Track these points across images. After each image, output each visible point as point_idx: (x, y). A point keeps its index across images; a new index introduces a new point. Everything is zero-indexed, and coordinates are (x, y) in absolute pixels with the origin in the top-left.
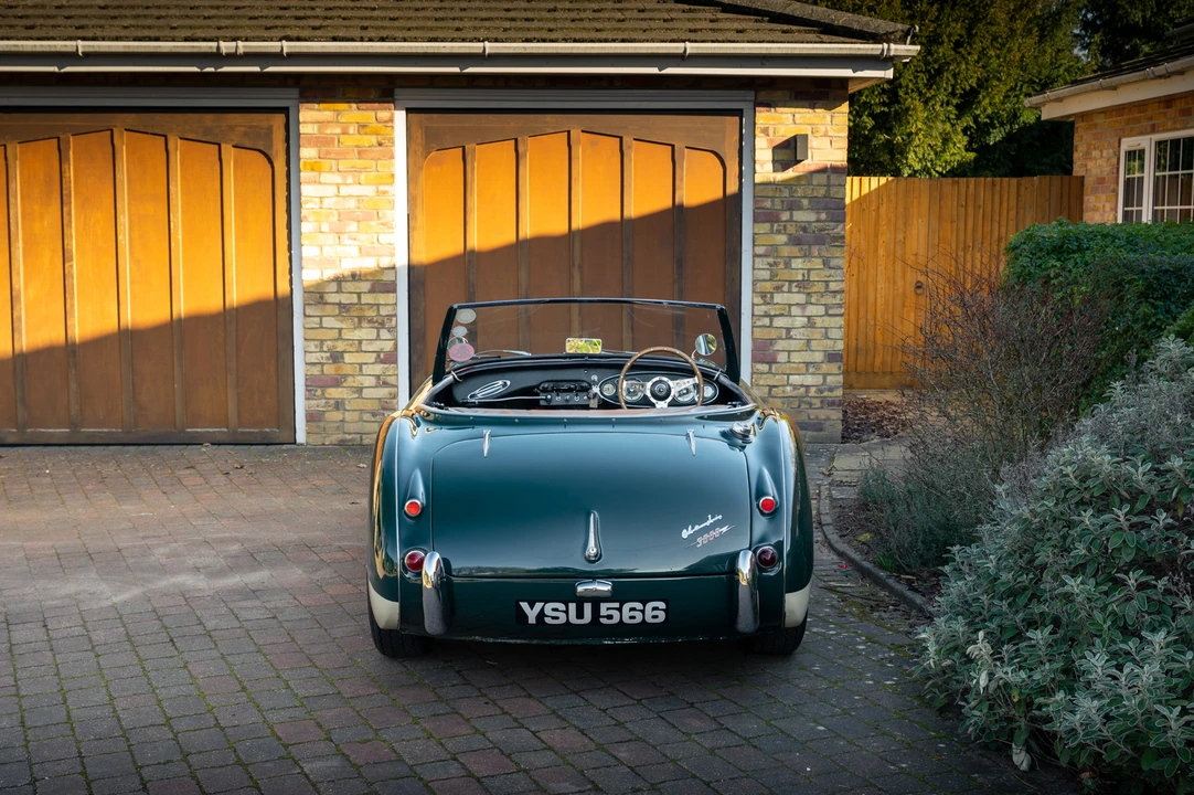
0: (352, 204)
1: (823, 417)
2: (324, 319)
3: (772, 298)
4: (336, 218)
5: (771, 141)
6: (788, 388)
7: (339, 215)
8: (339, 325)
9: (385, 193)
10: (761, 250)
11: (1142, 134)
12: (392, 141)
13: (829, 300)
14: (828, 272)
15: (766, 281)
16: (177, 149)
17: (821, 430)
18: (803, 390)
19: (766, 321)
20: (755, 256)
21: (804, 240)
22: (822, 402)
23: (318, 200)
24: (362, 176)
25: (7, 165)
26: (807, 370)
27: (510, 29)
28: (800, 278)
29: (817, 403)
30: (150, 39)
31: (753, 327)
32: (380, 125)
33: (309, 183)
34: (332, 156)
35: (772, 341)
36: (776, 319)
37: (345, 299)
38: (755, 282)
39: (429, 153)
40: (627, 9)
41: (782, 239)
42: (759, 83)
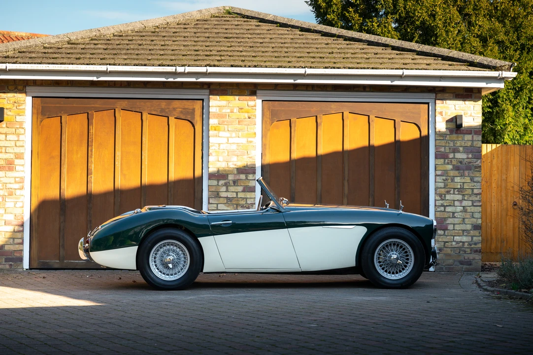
0: (234, 147)
1: (472, 258)
2: (219, 205)
3: (445, 197)
4: (226, 154)
5: (444, 118)
6: (454, 243)
7: (228, 153)
8: (226, 208)
9: (251, 142)
10: (439, 173)
12: (255, 116)
13: (474, 198)
14: (473, 184)
15: (442, 188)
16: (147, 119)
17: (471, 265)
18: (461, 244)
19: (442, 209)
20: (436, 175)
21: (461, 168)
22: (471, 250)
23: (218, 145)
24: (240, 133)
25: (61, 126)
26: (463, 234)
27: (315, 62)
28: (459, 187)
29: (468, 251)
30: (142, 65)
31: (435, 212)
32: (250, 108)
33: (213, 136)
34: (225, 123)
35: (445, 219)
36: (447, 208)
37: (229, 195)
38: (436, 190)
39: (273, 122)
40: (369, 53)
41: (450, 167)
42: (437, 90)
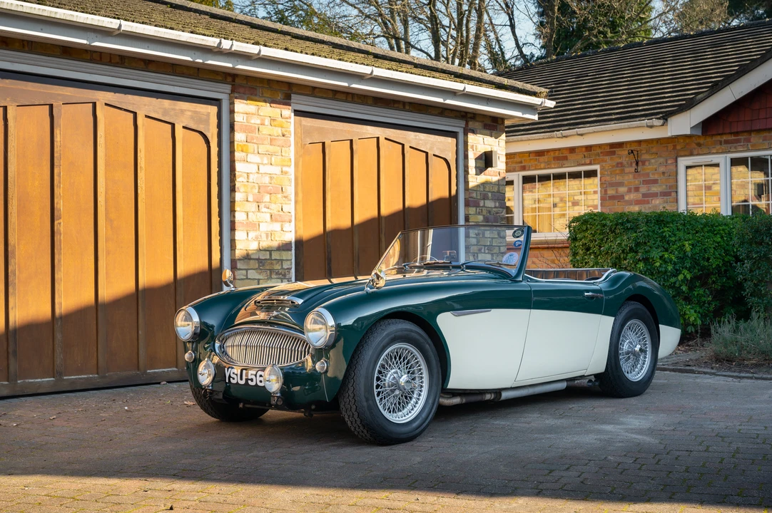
0: (266, 180)
2: (249, 271)
4: (257, 191)
5: (475, 154)
7: (259, 188)
8: (257, 277)
9: (286, 173)
12: (288, 133)
16: (143, 125)
21: (490, 219)
23: (246, 175)
24: (273, 159)
28: (489, 244)
32: (284, 120)
33: (239, 161)
37: (262, 255)
38: (467, 246)
39: (305, 145)
41: (481, 218)
42: (469, 115)
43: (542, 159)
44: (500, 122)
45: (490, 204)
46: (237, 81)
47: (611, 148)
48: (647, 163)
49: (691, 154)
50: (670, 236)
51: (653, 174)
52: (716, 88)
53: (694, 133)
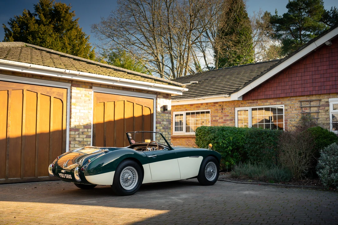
0: (82, 115)
5: (160, 106)
7: (80, 117)
8: (78, 146)
9: (89, 112)
11: (182, 111)
12: (91, 99)
16: (40, 97)
21: (165, 128)
23: (75, 113)
24: (85, 108)
32: (89, 95)
33: (73, 108)
34: (79, 102)
37: (80, 139)
38: (156, 138)
39: (98, 103)
41: (161, 128)
42: (158, 93)
43: (192, 107)
44: (169, 95)
45: (165, 123)
46: (73, 82)
47: (214, 104)
48: (225, 109)
49: (239, 107)
50: (225, 135)
51: (227, 113)
52: (246, 84)
53: (239, 99)
